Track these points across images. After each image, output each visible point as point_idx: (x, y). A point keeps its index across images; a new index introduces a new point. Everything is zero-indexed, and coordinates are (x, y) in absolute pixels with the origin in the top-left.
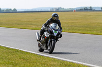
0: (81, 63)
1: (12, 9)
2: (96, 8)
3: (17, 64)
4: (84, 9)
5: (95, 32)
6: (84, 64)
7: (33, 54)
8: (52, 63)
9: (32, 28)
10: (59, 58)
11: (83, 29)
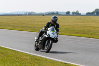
2: (61, 12)
4: (52, 13)
6: (51, 58)
7: (9, 49)
8: (25, 57)
9: (9, 28)
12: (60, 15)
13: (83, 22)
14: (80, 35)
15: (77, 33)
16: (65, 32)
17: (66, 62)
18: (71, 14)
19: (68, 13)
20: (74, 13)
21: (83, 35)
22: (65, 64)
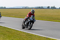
0: (37, 34)
1: (4, 7)
2: (44, 7)
3: (5, 34)
4: (39, 8)
5: (44, 19)
6: (38, 35)
8: (22, 34)
9: (13, 16)
10: (26, 32)
11: (38, 17)
12: (44, 8)
13: (58, 13)
14: (55, 20)
15: (54, 19)
16: (47, 19)
17: (47, 37)
18: (50, 8)
19: (48, 7)
20: (52, 7)
21: (58, 21)
22: (47, 38)
